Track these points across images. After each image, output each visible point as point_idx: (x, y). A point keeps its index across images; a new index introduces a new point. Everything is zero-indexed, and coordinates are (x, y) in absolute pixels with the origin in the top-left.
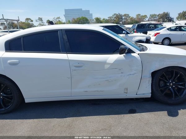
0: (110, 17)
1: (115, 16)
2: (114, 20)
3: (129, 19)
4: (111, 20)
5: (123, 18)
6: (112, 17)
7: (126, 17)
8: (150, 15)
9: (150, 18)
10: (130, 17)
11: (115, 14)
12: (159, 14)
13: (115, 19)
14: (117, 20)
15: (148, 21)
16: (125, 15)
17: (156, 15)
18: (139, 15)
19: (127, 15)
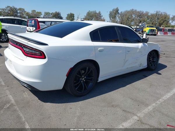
0: (3, 9)
1: (9, 9)
2: (7, 12)
3: (24, 14)
4: (4, 12)
5: (18, 11)
6: (6, 10)
7: (21, 12)
8: (45, 12)
9: (44, 15)
10: (25, 12)
11: (9, 7)
12: (52, 13)
13: (9, 12)
14: (12, 13)
15: (44, 18)
16: (20, 9)
17: (50, 13)
18: (35, 11)
19: (22, 9)
